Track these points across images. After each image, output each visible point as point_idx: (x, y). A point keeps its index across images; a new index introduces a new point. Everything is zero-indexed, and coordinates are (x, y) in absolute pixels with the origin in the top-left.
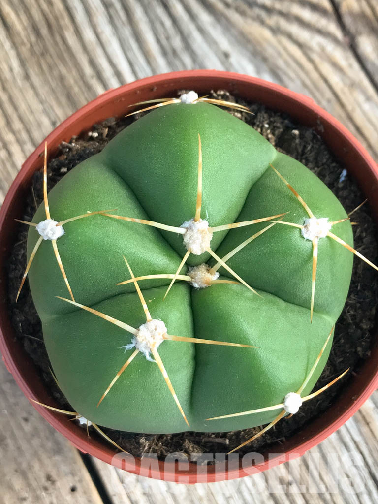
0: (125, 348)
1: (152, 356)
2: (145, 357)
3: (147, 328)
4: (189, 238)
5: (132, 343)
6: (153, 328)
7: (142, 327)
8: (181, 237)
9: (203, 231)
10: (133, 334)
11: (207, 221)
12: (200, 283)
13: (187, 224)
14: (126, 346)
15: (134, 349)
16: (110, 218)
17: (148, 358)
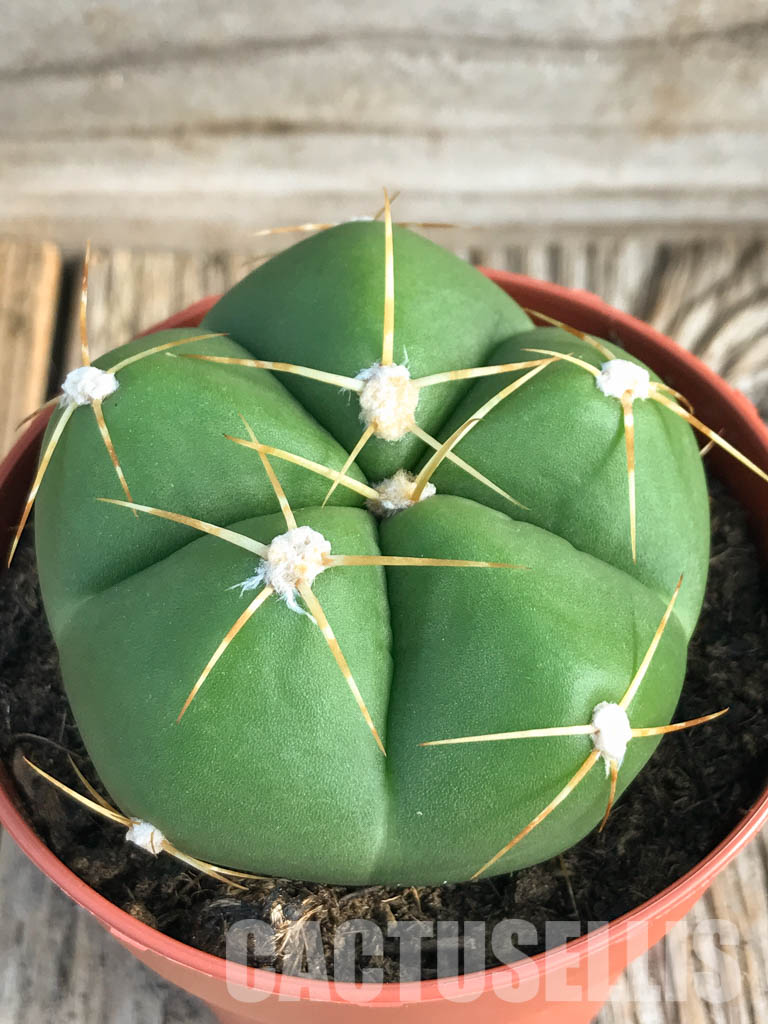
0: (240, 588)
1: (300, 601)
2: (284, 602)
3: (289, 540)
4: (372, 396)
5: (256, 575)
6: (303, 540)
7: (278, 541)
8: (355, 396)
9: (399, 380)
10: (259, 557)
11: (406, 366)
12: (396, 501)
13: (366, 374)
14: (243, 583)
15: (262, 585)
16: (208, 362)
17: (293, 605)
